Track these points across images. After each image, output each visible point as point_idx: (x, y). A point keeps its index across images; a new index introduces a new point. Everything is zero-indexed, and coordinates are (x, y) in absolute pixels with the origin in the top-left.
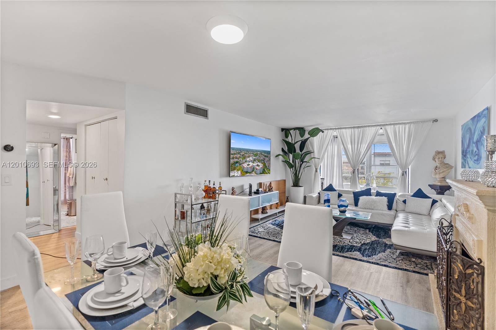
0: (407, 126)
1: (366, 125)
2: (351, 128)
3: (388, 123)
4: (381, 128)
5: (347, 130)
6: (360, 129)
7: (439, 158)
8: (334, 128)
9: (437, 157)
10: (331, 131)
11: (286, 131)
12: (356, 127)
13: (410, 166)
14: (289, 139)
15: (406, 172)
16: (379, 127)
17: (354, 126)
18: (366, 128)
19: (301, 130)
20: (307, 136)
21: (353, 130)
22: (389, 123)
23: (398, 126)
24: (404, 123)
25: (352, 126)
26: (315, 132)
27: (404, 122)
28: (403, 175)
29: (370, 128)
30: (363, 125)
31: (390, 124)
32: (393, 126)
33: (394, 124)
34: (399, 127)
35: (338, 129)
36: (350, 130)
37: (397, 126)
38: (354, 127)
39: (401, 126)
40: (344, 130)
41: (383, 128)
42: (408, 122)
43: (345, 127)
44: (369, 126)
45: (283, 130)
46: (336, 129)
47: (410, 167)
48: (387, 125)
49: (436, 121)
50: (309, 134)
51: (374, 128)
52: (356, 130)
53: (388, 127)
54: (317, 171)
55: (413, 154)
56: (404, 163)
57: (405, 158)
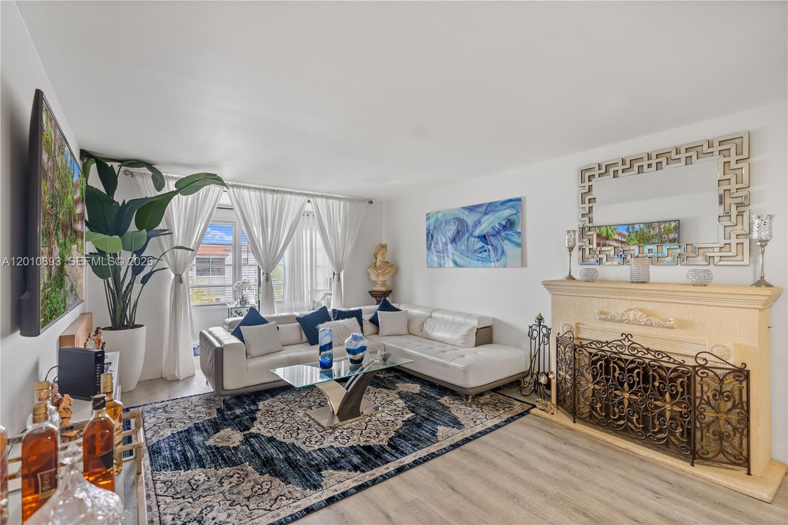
0: (342, 203)
1: (286, 190)
2: (259, 189)
3: (319, 194)
4: (309, 201)
5: (253, 193)
6: (275, 196)
7: (383, 254)
9: (381, 253)
12: (269, 190)
16: (305, 199)
17: (265, 187)
18: (286, 196)
21: (263, 194)
22: (321, 194)
24: (339, 199)
25: (262, 187)
27: (338, 196)
28: (339, 279)
29: (293, 197)
30: (282, 189)
31: (322, 196)
32: (324, 200)
33: (327, 197)
34: (333, 203)
35: (233, 186)
36: (258, 193)
37: (331, 201)
38: (265, 190)
39: (335, 202)
40: (245, 192)
41: (311, 200)
42: (343, 197)
43: (248, 185)
44: (291, 193)
46: (228, 186)
48: (317, 196)
49: (371, 202)
50: (177, 184)
51: (300, 198)
52: (270, 196)
53: (319, 200)
54: (181, 281)
55: (349, 248)
56: (340, 260)
57: (341, 254)
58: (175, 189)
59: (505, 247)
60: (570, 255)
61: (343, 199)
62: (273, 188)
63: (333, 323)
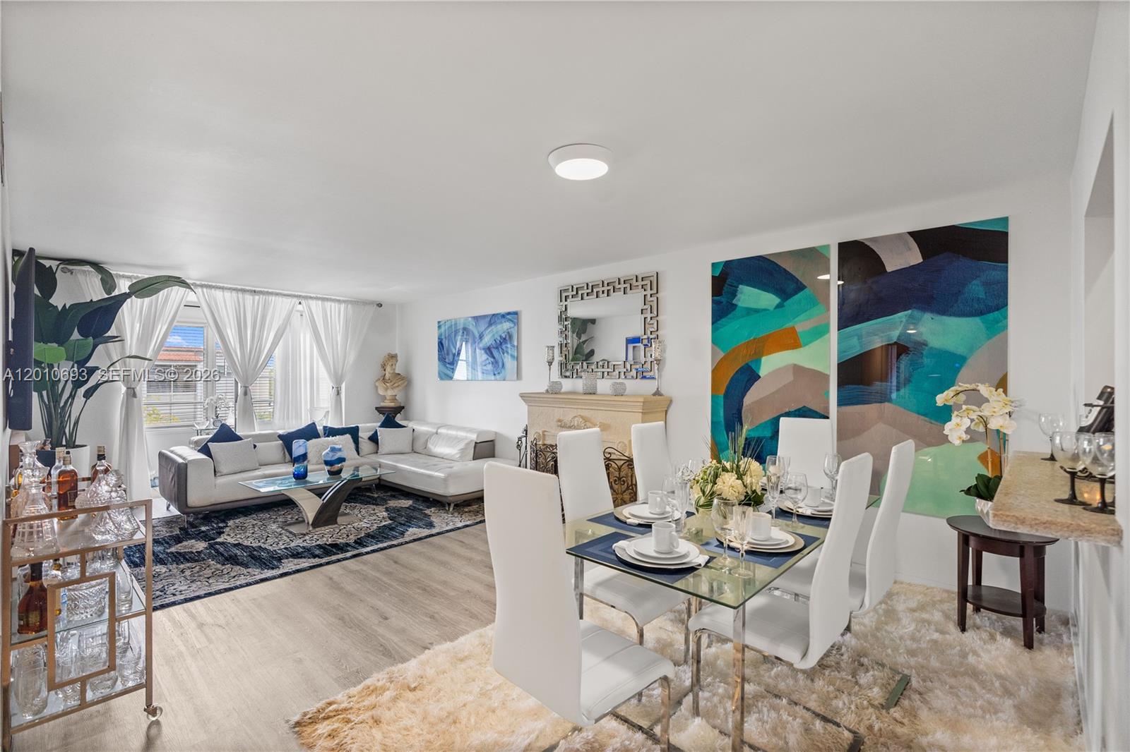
0: (343, 306)
1: (270, 291)
2: (236, 290)
3: (312, 295)
4: (300, 303)
5: (227, 294)
6: (257, 297)
7: (393, 365)
9: (390, 364)
12: (248, 291)
16: (296, 300)
17: (243, 287)
18: (270, 298)
21: (240, 295)
22: (315, 296)
24: (339, 301)
25: (239, 287)
26: (154, 285)
27: (338, 298)
29: (280, 299)
30: (266, 290)
31: (317, 298)
32: (320, 302)
33: (323, 299)
34: (331, 306)
36: (234, 294)
37: (328, 304)
38: (244, 291)
39: (333, 304)
40: (218, 293)
41: (303, 302)
42: (344, 299)
43: (221, 285)
44: (277, 294)
48: (311, 298)
49: (380, 305)
51: (288, 300)
52: (249, 297)
53: (313, 303)
54: (134, 395)
55: (352, 358)
56: (340, 372)
57: (341, 364)
58: (128, 291)
59: (505, 360)
60: (550, 370)
61: (344, 302)
62: (254, 289)
63: (323, 440)
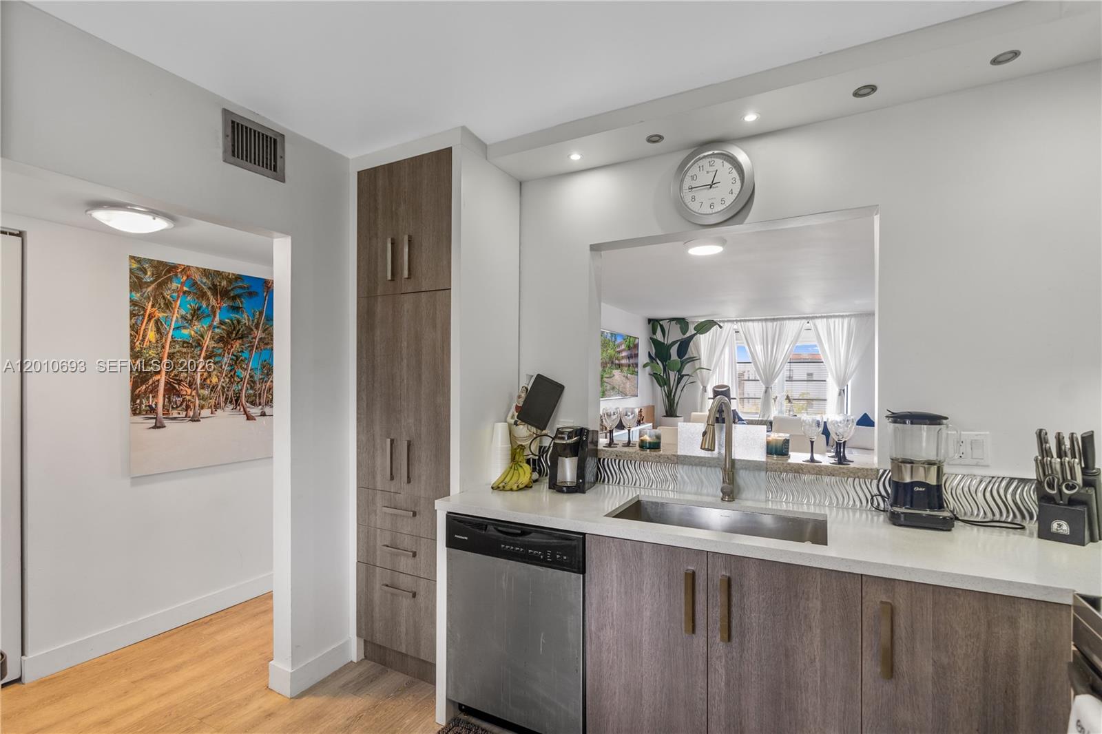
0: (846, 321)
1: (784, 317)
2: (761, 320)
3: (818, 315)
4: (808, 323)
5: (756, 324)
6: (775, 323)
8: (734, 319)
10: (730, 324)
11: (653, 323)
12: (769, 319)
13: (850, 381)
14: (659, 336)
15: (844, 390)
16: (804, 321)
17: (766, 317)
18: (785, 322)
19: (682, 322)
20: (691, 331)
21: (764, 324)
22: (820, 315)
23: (833, 320)
24: (842, 316)
25: (763, 318)
26: (704, 327)
27: (841, 314)
28: (840, 394)
29: (791, 322)
31: (822, 317)
32: (825, 319)
33: (827, 317)
34: (834, 322)
35: (741, 321)
36: (760, 323)
37: (831, 321)
38: (766, 320)
39: (837, 320)
40: (750, 324)
41: (810, 322)
42: (847, 314)
43: (752, 318)
44: (789, 319)
45: (650, 321)
46: (737, 321)
47: (849, 384)
48: (816, 317)
50: (695, 329)
51: (797, 323)
52: (770, 324)
53: (818, 321)
54: (705, 391)
55: (854, 363)
56: (842, 375)
57: (843, 369)
58: (695, 331)
61: (847, 316)
62: (773, 317)
